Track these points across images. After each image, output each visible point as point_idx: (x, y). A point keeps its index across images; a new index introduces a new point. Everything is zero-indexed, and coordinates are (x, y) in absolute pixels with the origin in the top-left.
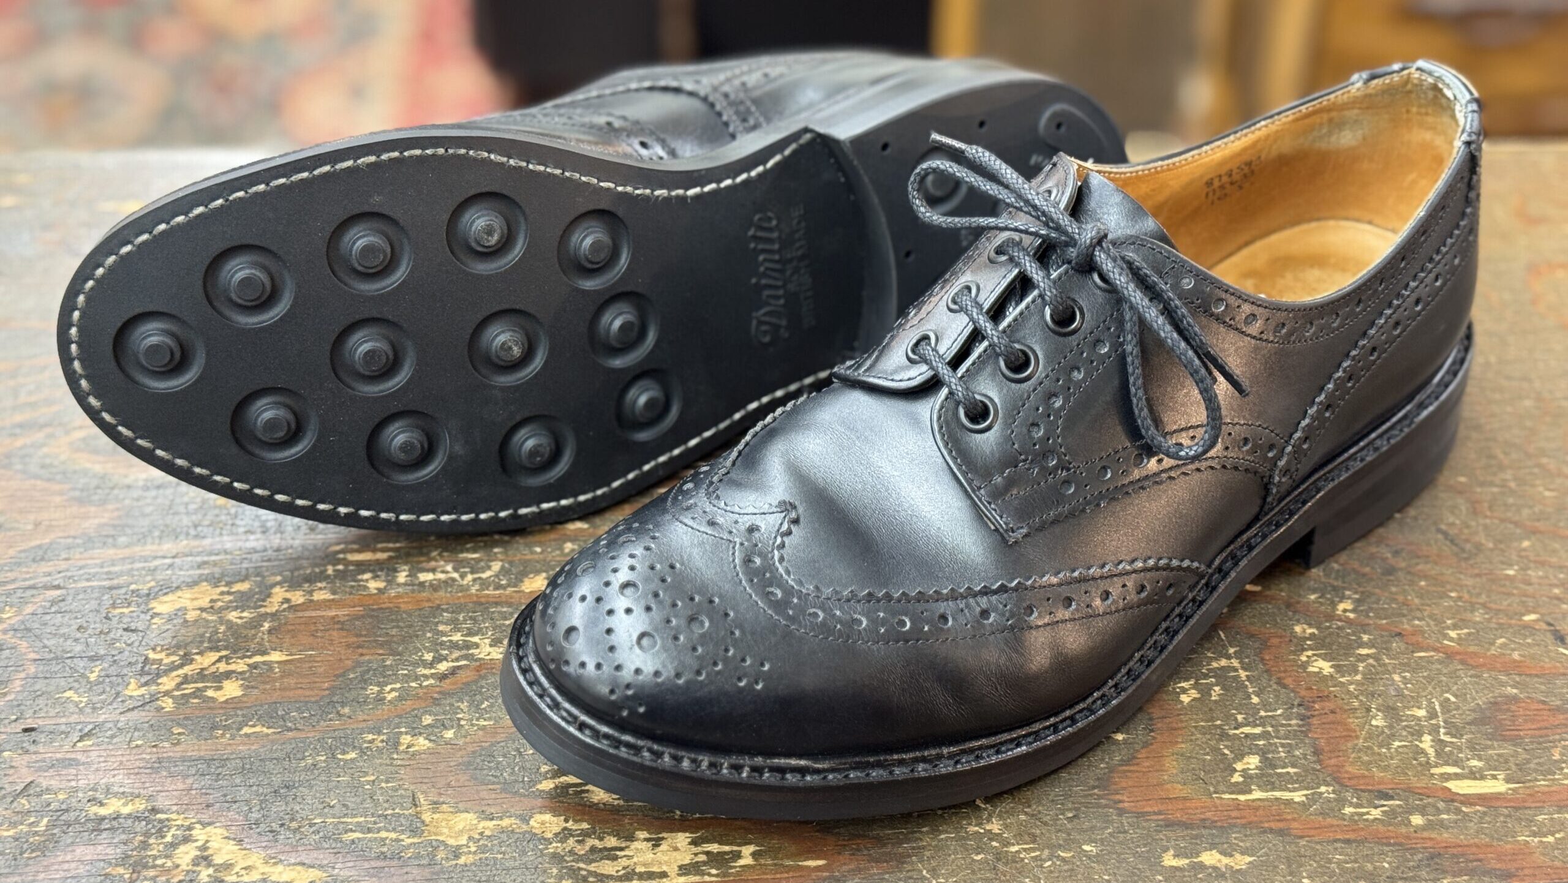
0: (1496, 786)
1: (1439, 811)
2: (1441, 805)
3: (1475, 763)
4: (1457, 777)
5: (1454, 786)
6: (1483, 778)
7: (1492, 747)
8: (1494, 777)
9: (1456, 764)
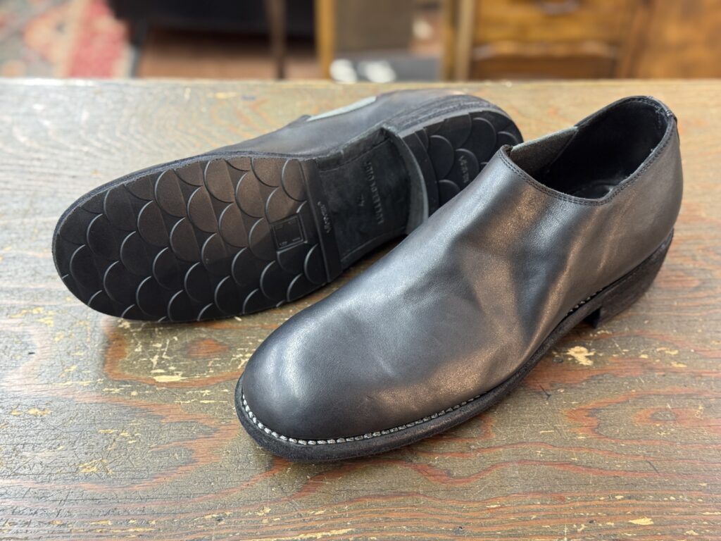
0: (177, 378)
1: (146, 389)
2: (148, 386)
3: (172, 368)
4: (161, 374)
5: (157, 379)
6: (173, 374)
7: (183, 361)
8: (177, 374)
9: (163, 368)
